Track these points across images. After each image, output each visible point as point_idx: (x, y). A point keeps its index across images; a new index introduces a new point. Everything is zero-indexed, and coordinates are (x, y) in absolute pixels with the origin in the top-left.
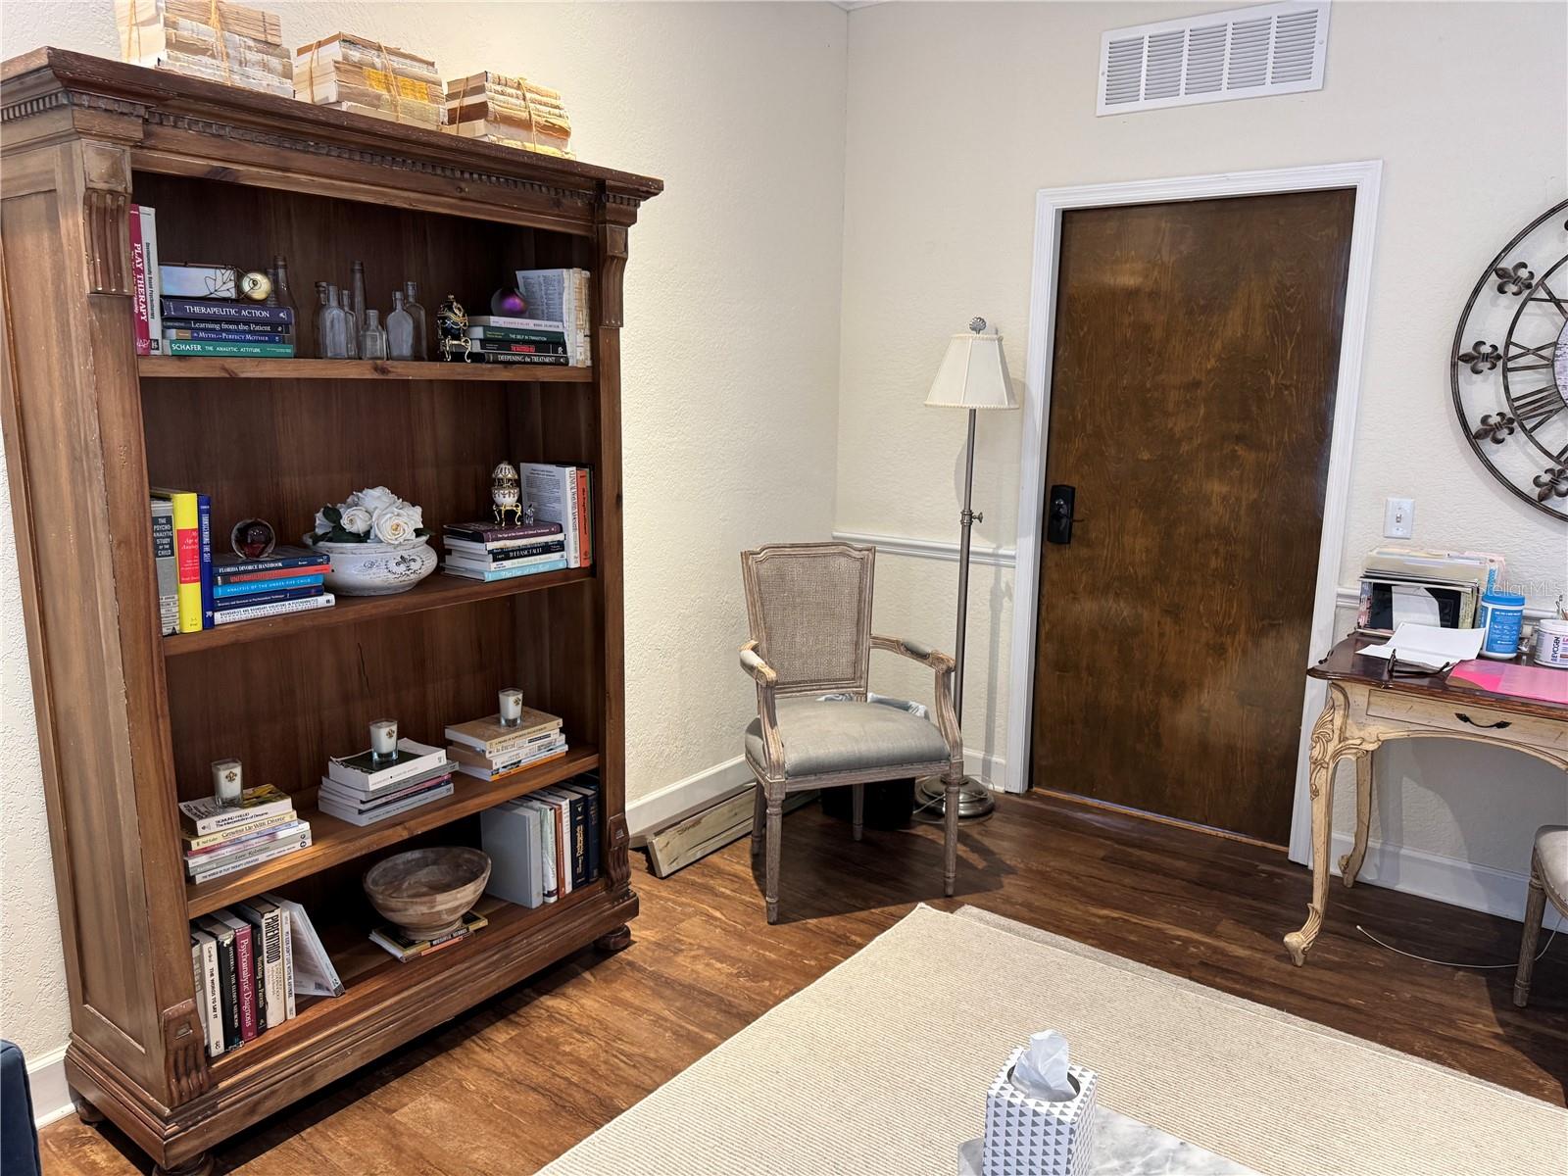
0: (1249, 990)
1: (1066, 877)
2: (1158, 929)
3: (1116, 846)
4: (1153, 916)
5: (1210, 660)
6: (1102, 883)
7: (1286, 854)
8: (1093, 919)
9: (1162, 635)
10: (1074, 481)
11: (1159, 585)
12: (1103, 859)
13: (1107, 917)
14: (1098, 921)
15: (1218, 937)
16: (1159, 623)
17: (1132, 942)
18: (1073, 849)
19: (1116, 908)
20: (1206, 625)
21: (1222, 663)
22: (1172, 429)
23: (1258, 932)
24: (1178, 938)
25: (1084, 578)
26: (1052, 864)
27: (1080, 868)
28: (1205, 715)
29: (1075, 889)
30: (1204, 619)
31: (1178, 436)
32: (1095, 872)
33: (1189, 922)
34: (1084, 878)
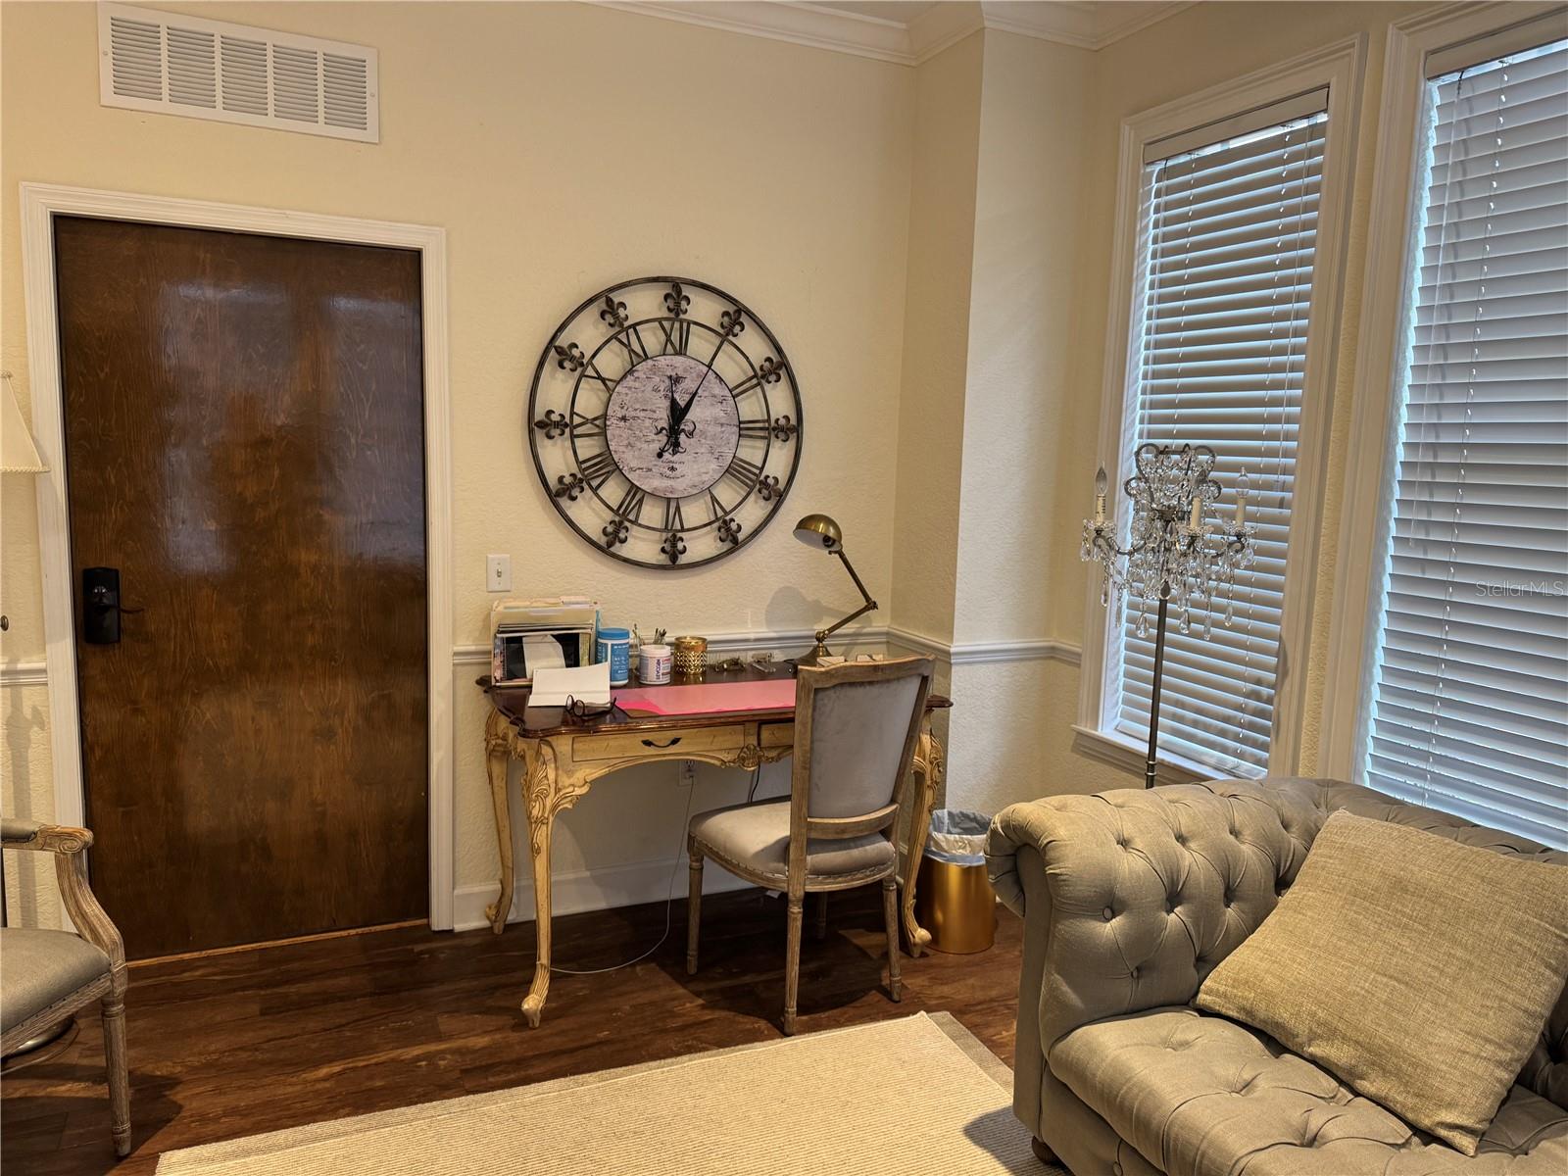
0: (523, 1073)
1: (244, 1056)
2: (393, 1060)
3: (263, 993)
4: (373, 1049)
5: (319, 748)
6: (290, 1042)
7: (428, 925)
8: (319, 1086)
9: (258, 732)
10: (115, 561)
11: (248, 675)
12: (262, 1014)
13: (331, 1076)
14: (327, 1085)
15: (450, 1037)
16: (253, 719)
17: (382, 1088)
18: (218, 1018)
19: (330, 1061)
20: (310, 710)
21: (332, 747)
22: (240, 494)
23: (477, 1013)
24: (418, 1058)
25: (146, 682)
26: (212, 1048)
27: (248, 1037)
28: (319, 809)
29: (263, 1064)
30: (306, 704)
31: (249, 501)
32: (269, 1033)
33: (409, 1038)
34: (265, 1046)
